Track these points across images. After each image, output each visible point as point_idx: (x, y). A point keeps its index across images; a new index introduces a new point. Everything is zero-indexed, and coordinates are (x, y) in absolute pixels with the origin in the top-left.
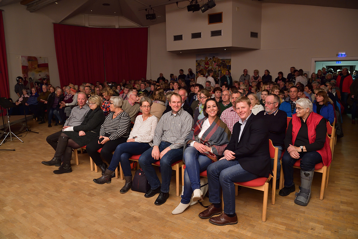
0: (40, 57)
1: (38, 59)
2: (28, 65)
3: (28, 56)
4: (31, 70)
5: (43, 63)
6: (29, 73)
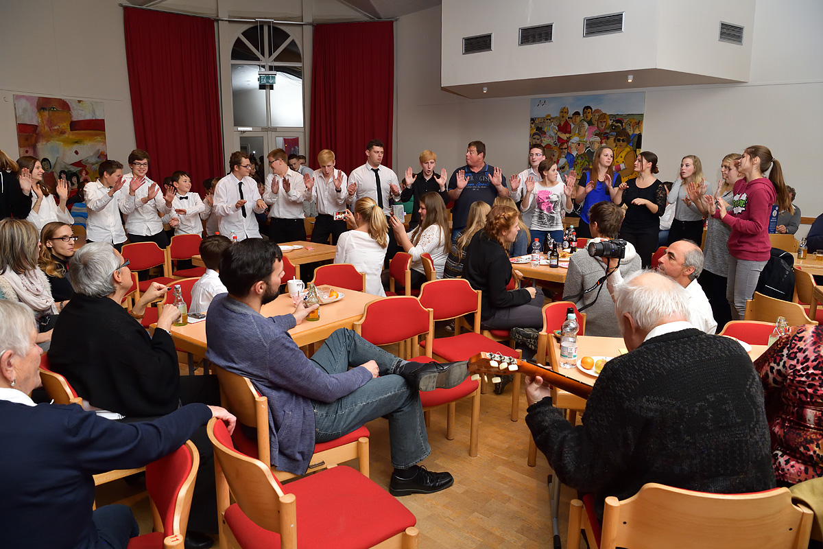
0: (79, 101)
1: (73, 105)
2: (38, 121)
3: (39, 97)
4: (48, 138)
5: (89, 117)
6: (40, 146)
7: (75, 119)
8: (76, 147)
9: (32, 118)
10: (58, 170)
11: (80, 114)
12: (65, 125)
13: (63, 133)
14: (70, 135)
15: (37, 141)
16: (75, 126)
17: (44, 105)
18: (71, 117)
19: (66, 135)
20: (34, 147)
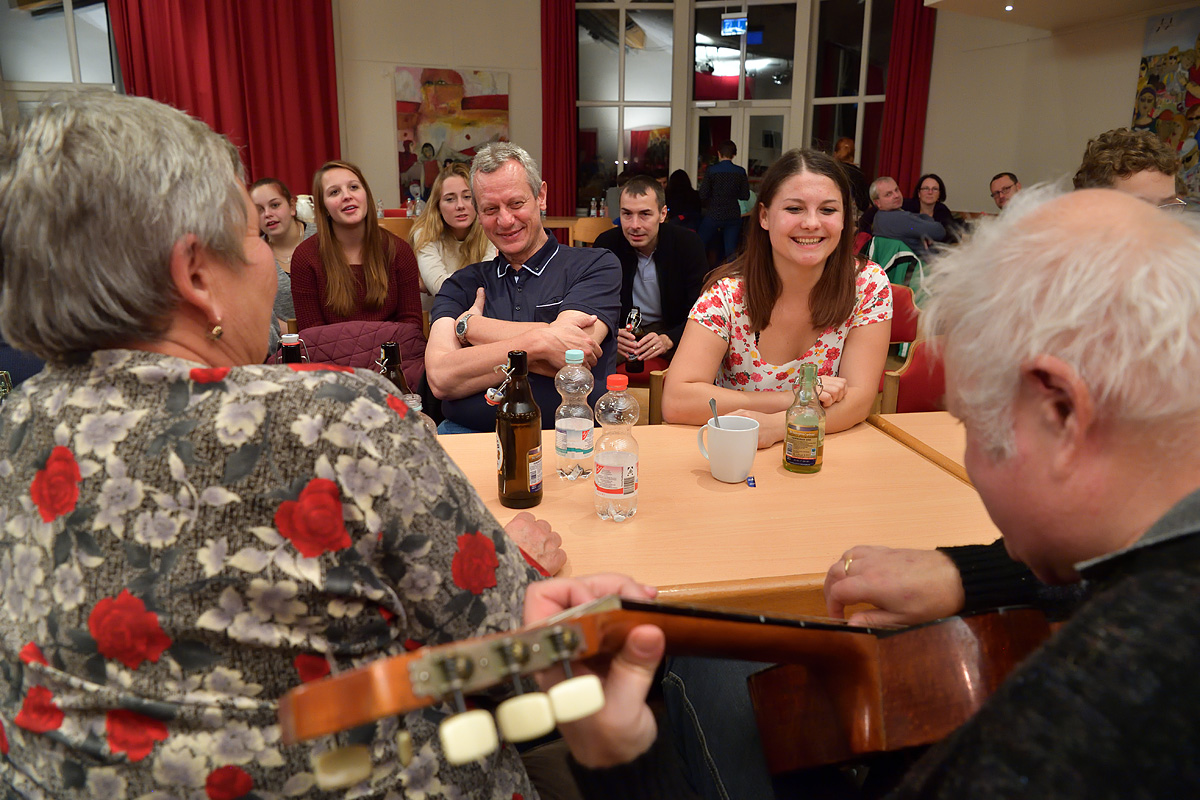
0: (476, 73)
1: (467, 78)
2: (421, 98)
3: (425, 69)
4: (433, 118)
5: (487, 92)
6: (421, 128)
7: (468, 94)
8: (468, 130)
9: (415, 94)
10: (443, 157)
11: (475, 88)
12: (456, 103)
13: (451, 112)
14: (460, 115)
15: (418, 122)
16: (468, 103)
17: (430, 78)
18: (463, 91)
19: (456, 115)
20: (415, 129)
